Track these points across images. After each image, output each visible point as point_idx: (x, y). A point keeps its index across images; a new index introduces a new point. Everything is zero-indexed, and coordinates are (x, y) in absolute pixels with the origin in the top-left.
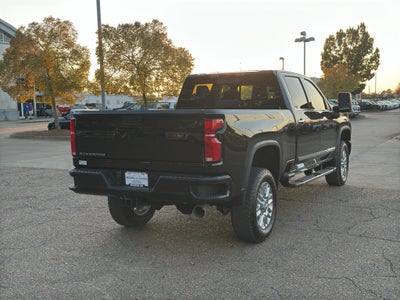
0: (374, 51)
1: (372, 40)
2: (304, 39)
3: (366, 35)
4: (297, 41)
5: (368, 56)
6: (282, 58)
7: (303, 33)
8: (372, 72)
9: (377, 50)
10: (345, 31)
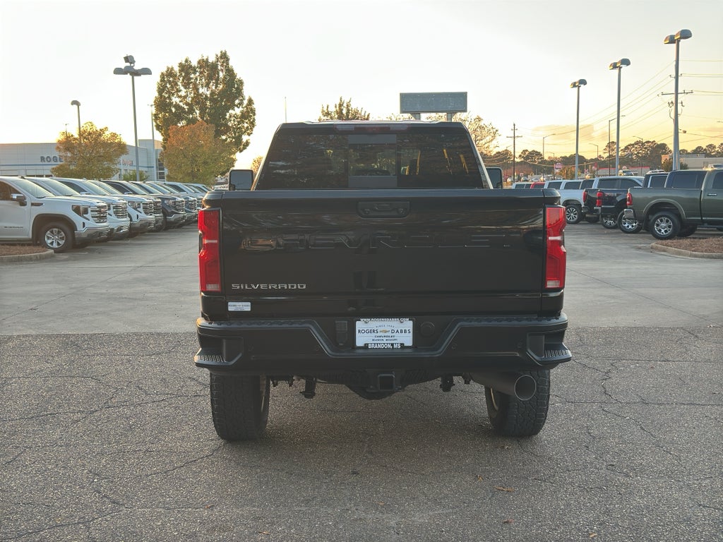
0: (245, 102)
1: (241, 82)
2: (130, 70)
3: (230, 72)
4: (118, 71)
5: (238, 111)
6: (75, 103)
7: (128, 59)
8: (245, 138)
9: (250, 102)
10: (194, 63)
